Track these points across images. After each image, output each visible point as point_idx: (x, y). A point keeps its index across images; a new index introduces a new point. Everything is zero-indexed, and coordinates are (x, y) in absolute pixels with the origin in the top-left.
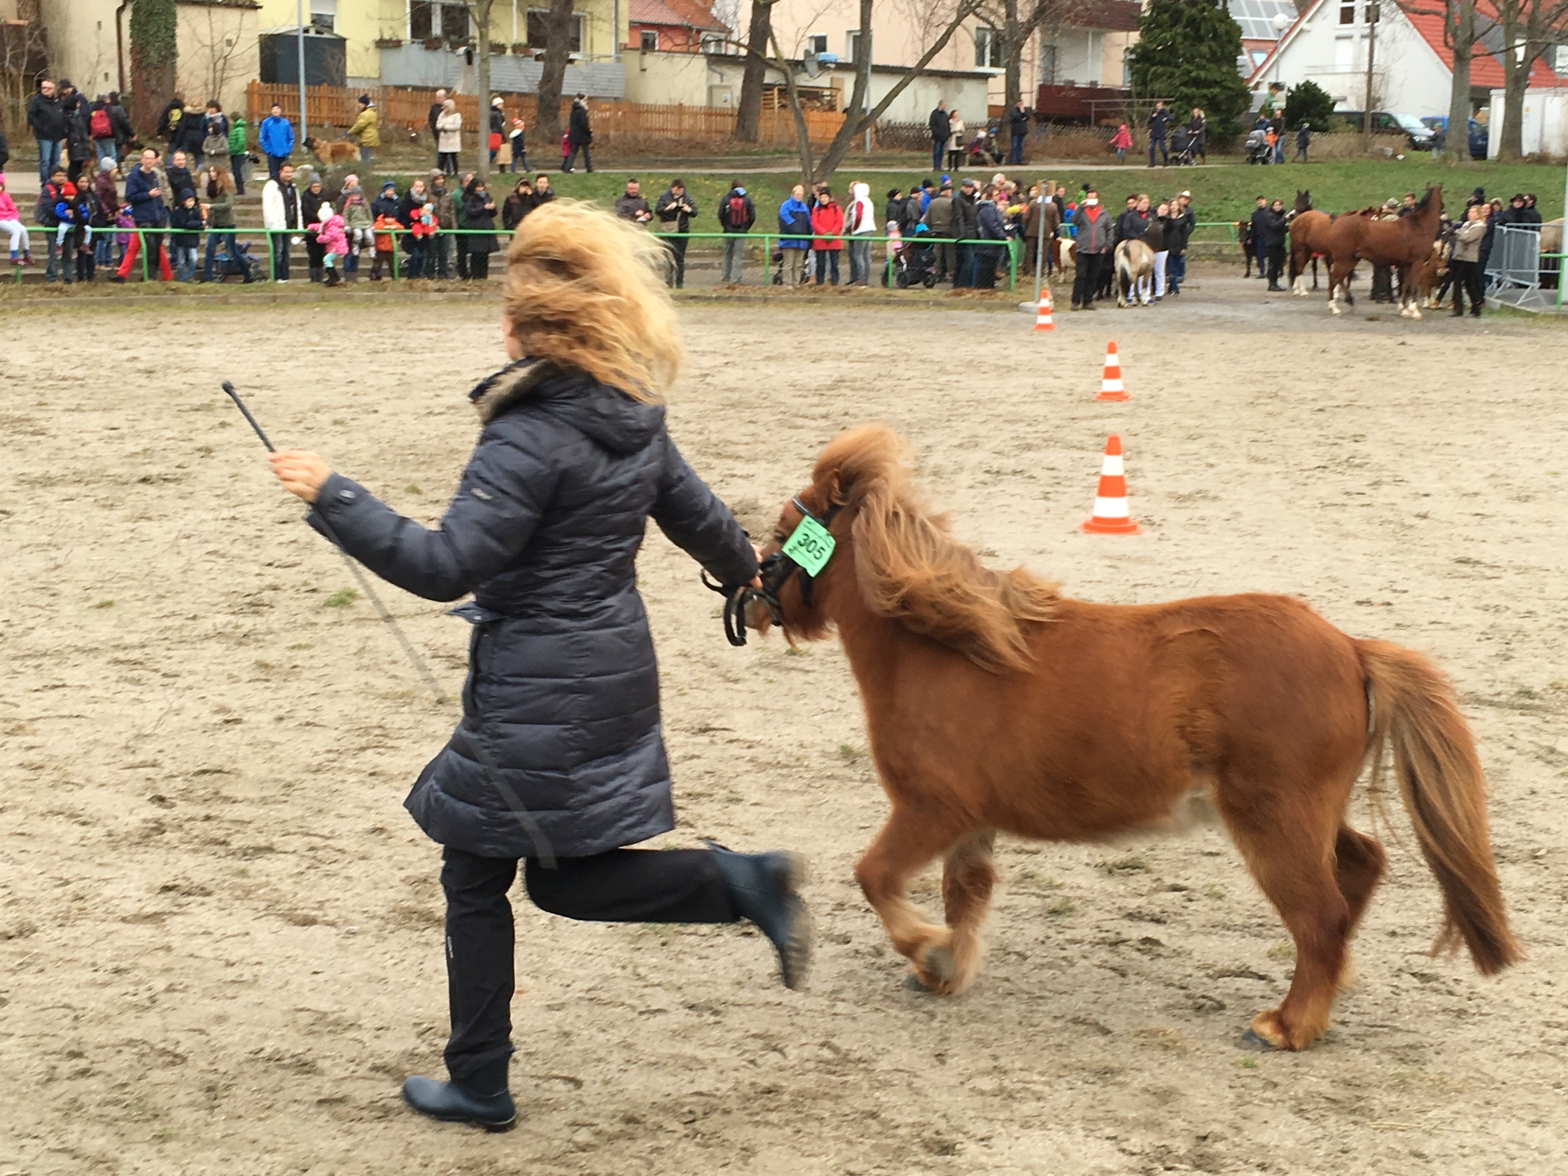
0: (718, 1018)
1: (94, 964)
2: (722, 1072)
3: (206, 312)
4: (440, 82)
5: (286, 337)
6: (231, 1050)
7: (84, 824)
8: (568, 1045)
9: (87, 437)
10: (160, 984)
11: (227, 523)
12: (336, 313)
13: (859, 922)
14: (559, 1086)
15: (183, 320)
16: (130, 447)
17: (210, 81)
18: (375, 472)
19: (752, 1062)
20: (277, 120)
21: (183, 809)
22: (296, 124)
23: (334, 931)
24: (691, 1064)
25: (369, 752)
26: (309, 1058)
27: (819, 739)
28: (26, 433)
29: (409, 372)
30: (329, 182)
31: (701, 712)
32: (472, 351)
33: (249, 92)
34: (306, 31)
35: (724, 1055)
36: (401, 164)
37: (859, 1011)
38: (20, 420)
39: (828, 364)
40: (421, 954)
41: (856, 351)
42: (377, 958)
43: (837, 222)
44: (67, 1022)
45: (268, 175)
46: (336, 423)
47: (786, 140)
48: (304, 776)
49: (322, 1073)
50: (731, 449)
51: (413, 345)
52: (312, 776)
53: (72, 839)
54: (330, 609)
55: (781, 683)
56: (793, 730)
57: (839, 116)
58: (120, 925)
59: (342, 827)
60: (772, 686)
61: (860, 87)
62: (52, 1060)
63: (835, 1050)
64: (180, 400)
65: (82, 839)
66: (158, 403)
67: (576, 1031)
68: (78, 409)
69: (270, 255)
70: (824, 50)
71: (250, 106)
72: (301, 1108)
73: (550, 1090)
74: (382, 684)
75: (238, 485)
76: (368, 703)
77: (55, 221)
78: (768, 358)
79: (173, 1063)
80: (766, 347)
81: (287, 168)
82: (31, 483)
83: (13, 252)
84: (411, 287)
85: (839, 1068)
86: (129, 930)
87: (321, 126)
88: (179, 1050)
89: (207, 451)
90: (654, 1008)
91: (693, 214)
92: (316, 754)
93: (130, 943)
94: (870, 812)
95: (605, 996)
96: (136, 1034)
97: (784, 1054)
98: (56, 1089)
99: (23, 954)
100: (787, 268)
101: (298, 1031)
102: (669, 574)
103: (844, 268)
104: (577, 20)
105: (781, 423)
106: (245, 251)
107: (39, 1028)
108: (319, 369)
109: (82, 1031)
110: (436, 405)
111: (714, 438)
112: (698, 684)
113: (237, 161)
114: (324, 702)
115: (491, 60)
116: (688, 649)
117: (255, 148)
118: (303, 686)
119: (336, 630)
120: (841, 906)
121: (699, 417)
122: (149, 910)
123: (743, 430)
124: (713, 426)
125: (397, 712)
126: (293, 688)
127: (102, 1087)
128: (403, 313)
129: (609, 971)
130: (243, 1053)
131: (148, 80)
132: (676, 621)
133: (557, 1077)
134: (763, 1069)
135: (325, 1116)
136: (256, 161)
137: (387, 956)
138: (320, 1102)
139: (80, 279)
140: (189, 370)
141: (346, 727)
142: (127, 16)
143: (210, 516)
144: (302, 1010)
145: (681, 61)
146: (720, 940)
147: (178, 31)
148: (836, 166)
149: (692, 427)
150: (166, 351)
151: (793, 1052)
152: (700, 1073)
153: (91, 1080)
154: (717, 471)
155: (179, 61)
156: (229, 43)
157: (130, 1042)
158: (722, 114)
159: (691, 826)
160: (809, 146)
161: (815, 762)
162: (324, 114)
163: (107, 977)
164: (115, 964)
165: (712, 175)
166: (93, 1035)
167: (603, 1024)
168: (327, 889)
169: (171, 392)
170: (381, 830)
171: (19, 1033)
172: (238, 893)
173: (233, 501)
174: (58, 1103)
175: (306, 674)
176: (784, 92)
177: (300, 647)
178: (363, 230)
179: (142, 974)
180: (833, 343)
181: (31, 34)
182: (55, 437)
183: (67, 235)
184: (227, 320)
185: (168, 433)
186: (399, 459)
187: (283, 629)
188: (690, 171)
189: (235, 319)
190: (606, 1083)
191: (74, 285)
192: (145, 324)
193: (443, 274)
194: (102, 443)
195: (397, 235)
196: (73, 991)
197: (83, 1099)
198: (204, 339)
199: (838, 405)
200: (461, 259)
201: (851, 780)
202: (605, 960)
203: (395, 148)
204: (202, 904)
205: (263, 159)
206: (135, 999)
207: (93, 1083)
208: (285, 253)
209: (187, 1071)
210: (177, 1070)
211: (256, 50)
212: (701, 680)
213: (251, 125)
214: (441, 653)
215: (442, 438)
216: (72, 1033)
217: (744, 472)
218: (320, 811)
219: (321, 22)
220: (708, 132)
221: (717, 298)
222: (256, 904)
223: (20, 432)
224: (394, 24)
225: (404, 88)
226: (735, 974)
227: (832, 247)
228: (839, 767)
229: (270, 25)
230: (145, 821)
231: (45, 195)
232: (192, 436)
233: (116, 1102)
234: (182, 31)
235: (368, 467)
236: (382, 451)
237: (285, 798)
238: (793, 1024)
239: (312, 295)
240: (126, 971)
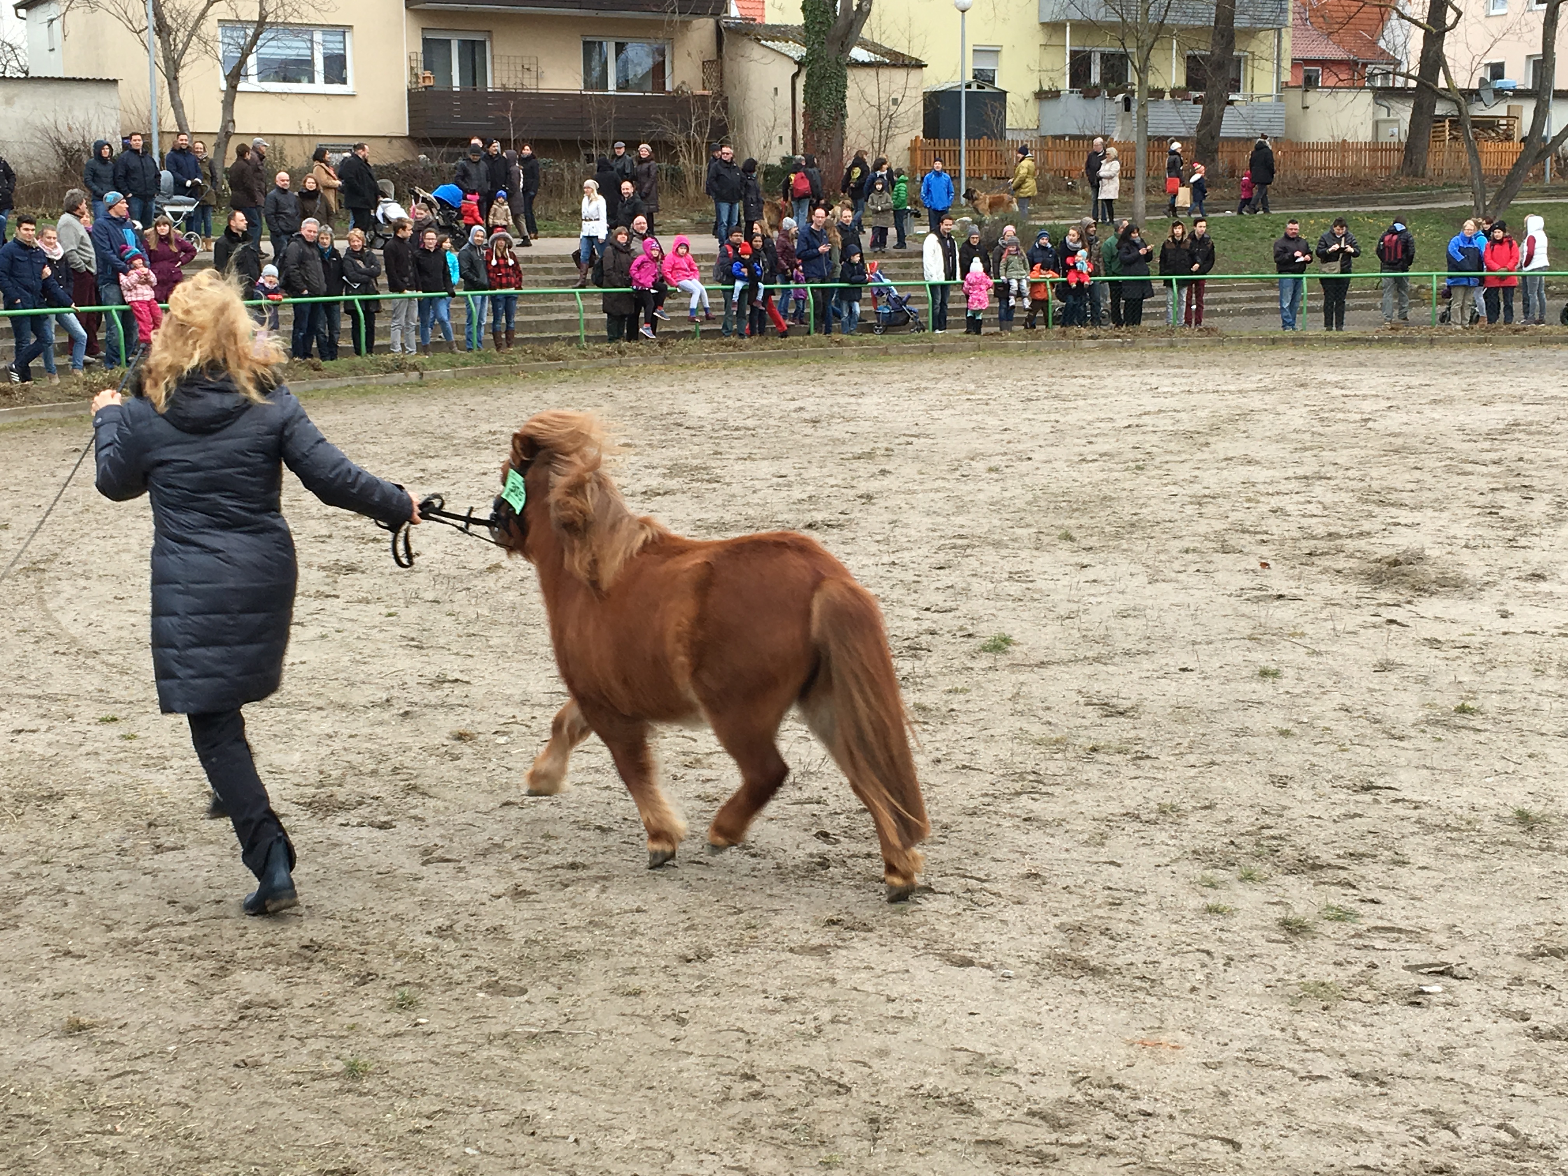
0: (1384, 1090)
1: (764, 991)
2: (1389, 1147)
3: (867, 363)
4: (1098, 130)
5: (943, 386)
6: (892, 1084)
7: (754, 856)
8: (1226, 1105)
9: (758, 484)
10: (825, 1015)
11: (887, 568)
12: (991, 362)
13: (1539, 998)
14: (1217, 1147)
15: (847, 371)
16: (797, 494)
17: (876, 140)
18: (1029, 519)
19: (1421, 1139)
20: (938, 174)
21: (846, 846)
22: (956, 178)
23: (990, 973)
24: (1355, 1136)
25: (1024, 797)
26: (967, 1098)
27: (1492, 802)
28: (702, 481)
29: (1062, 420)
30: (987, 233)
31: (1364, 769)
32: (1125, 398)
33: (912, 149)
34: (969, 86)
35: (1391, 1128)
36: (1057, 213)
37: (1539, 1094)
38: (697, 468)
39: (1500, 407)
40: (1076, 1002)
41: (1532, 393)
42: (1032, 1003)
43: (1512, 255)
44: (741, 1045)
45: (928, 228)
46: (991, 470)
47: (1458, 173)
48: (960, 819)
49: (980, 1114)
50: (1394, 497)
51: (1066, 392)
52: (968, 819)
53: (744, 869)
54: (984, 654)
55: (1450, 742)
56: (1464, 791)
57: (1516, 146)
58: (789, 955)
59: (998, 870)
60: (1441, 745)
61: (1541, 115)
62: (727, 1081)
63: (1514, 1133)
64: (844, 449)
65: (753, 870)
66: (823, 451)
67: (1233, 1091)
68: (750, 457)
69: (929, 306)
70: (1502, 77)
71: (912, 160)
72: (959, 1147)
73: (1208, 1150)
74: (1037, 730)
75: (897, 531)
76: (1023, 748)
77: (731, 278)
78: (1435, 401)
79: (838, 1093)
80: (1432, 390)
81: (947, 221)
82: (707, 528)
83: (692, 310)
84: (1064, 334)
85: (1517, 1153)
86: (795, 959)
87: (980, 178)
88: (844, 1080)
89: (869, 498)
90: (1315, 1073)
91: (1356, 255)
92: (972, 797)
93: (797, 972)
94: (1550, 882)
95: (1263, 1058)
96: (804, 1062)
97: (1456, 1134)
98: (732, 1109)
99: (701, 977)
100: (1455, 306)
101: (956, 1071)
102: (1329, 625)
103: (1517, 306)
104: (1239, 60)
105: (1448, 469)
106: (905, 303)
107: (715, 1049)
108: (975, 417)
109: (754, 1055)
110: (1088, 451)
111: (1376, 485)
112: (1360, 741)
113: (899, 216)
114: (981, 747)
115: (1150, 105)
116: (1349, 703)
117: (916, 203)
118: (959, 730)
119: (991, 675)
120: (1518, 980)
121: (1360, 463)
122: (815, 942)
123: (1407, 476)
124: (1374, 473)
125: (1052, 759)
126: (948, 732)
127: (773, 1110)
128: (1056, 361)
129: (1267, 1032)
130: (904, 1088)
131: (819, 141)
132: (1336, 674)
133: (1217, 1138)
134: (1435, 1147)
135: (982, 1157)
136: (918, 215)
137: (1042, 1002)
138: (978, 1142)
139: (752, 334)
140: (852, 419)
141: (1001, 772)
142: (801, 82)
143: (870, 561)
144: (960, 1050)
145: (1345, 97)
146: (1386, 1008)
147: (848, 93)
148: (1513, 197)
149: (1350, 473)
150: (830, 401)
151: (1466, 1131)
152: (1365, 1145)
153: (763, 1103)
154: (1380, 519)
155: (848, 121)
156: (895, 101)
157: (798, 1070)
158: (1388, 149)
159: (1354, 887)
160: (1482, 178)
161: (1488, 825)
162: (984, 166)
163: (777, 1005)
164: (783, 993)
165: (1375, 212)
166: (766, 1060)
167: (1261, 1087)
168: (985, 932)
169: (835, 441)
170: (1036, 876)
171: (697, 1052)
172: (898, 930)
173: (893, 547)
174: (732, 1123)
175: (963, 718)
176: (1455, 123)
177: (956, 691)
178: (1019, 281)
179: (810, 1004)
180: (1505, 386)
181: (714, 103)
182: (729, 484)
183: (742, 292)
184: (887, 370)
185: (831, 481)
186: (1052, 506)
187: (940, 673)
188: (1352, 209)
189: (895, 369)
190: (1266, 1148)
191: (747, 340)
192: (810, 375)
193: (1096, 321)
194: (771, 491)
195: (1052, 284)
196: (746, 1016)
197: (755, 1120)
198: (865, 389)
199: (1512, 450)
200: (1115, 305)
201: (1529, 847)
202: (1263, 1021)
203: (1051, 198)
204: (864, 939)
205: (924, 213)
206: (803, 1027)
207: (765, 1106)
208: (943, 304)
209: (851, 1102)
210: (842, 1099)
211: (920, 107)
212: (1364, 736)
213: (914, 180)
214: (1095, 701)
215: (1095, 485)
216: (745, 1056)
217: (1409, 521)
218: (976, 854)
219: (983, 77)
220: (1373, 168)
221: (1380, 340)
222: (915, 943)
223: (698, 480)
224: (1052, 75)
225: (1062, 137)
226: (1402, 1045)
227: (1506, 283)
228: (1514, 833)
229: (934, 82)
230: (811, 855)
231: (724, 254)
232: (854, 483)
233: (785, 1126)
234: (851, 92)
235: (1023, 514)
236: (1036, 499)
237: (942, 840)
238: (1465, 1102)
239: (968, 344)
240: (794, 1000)
